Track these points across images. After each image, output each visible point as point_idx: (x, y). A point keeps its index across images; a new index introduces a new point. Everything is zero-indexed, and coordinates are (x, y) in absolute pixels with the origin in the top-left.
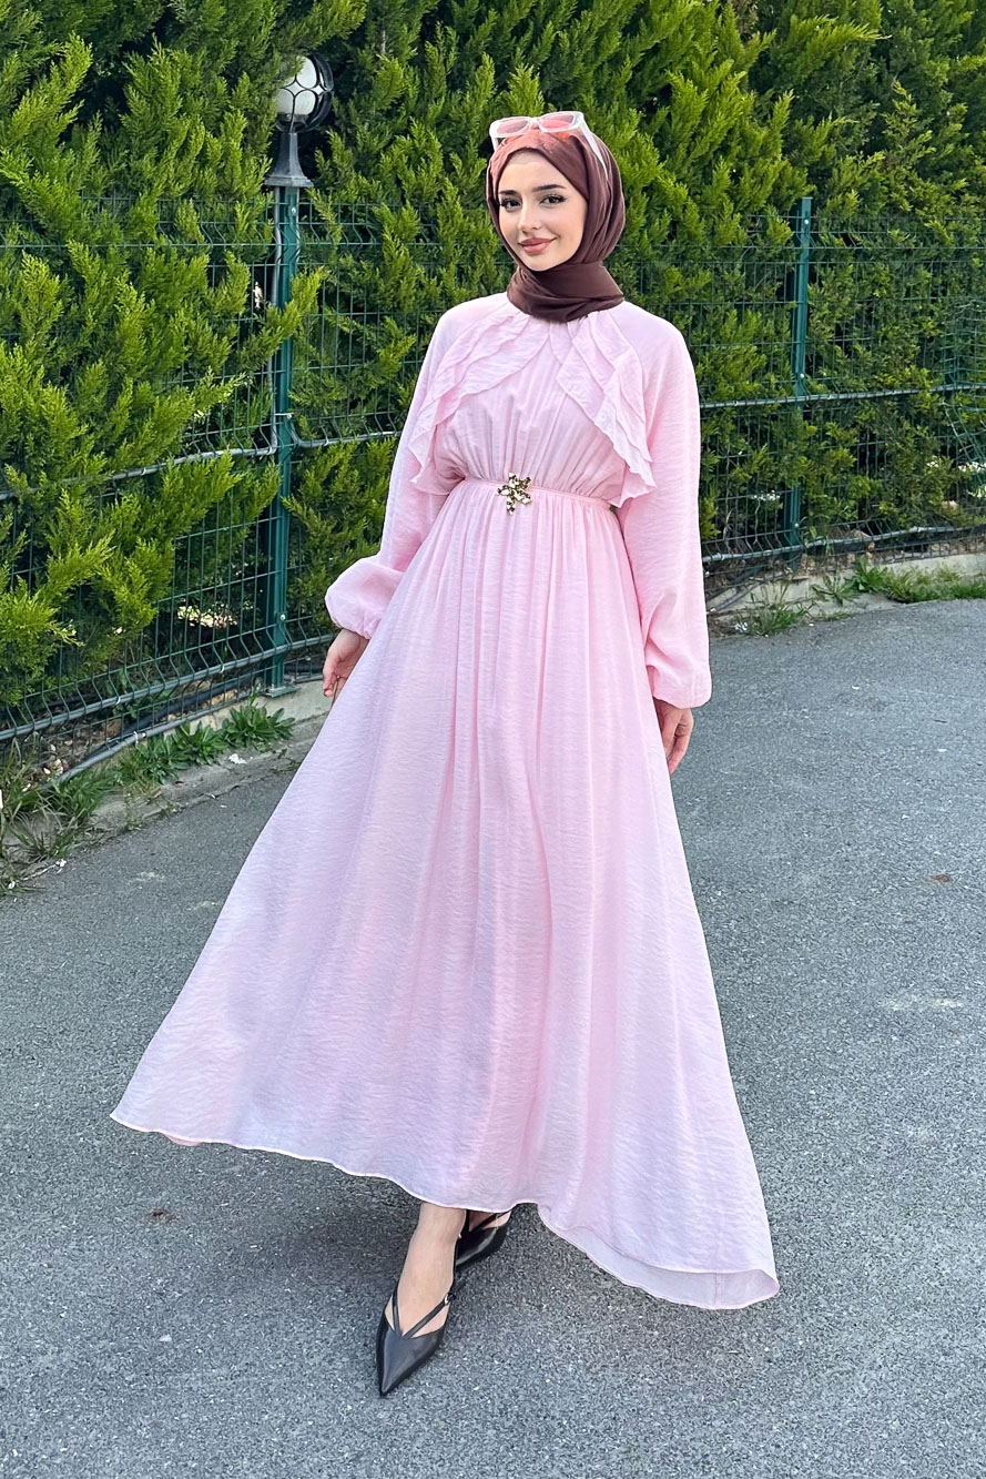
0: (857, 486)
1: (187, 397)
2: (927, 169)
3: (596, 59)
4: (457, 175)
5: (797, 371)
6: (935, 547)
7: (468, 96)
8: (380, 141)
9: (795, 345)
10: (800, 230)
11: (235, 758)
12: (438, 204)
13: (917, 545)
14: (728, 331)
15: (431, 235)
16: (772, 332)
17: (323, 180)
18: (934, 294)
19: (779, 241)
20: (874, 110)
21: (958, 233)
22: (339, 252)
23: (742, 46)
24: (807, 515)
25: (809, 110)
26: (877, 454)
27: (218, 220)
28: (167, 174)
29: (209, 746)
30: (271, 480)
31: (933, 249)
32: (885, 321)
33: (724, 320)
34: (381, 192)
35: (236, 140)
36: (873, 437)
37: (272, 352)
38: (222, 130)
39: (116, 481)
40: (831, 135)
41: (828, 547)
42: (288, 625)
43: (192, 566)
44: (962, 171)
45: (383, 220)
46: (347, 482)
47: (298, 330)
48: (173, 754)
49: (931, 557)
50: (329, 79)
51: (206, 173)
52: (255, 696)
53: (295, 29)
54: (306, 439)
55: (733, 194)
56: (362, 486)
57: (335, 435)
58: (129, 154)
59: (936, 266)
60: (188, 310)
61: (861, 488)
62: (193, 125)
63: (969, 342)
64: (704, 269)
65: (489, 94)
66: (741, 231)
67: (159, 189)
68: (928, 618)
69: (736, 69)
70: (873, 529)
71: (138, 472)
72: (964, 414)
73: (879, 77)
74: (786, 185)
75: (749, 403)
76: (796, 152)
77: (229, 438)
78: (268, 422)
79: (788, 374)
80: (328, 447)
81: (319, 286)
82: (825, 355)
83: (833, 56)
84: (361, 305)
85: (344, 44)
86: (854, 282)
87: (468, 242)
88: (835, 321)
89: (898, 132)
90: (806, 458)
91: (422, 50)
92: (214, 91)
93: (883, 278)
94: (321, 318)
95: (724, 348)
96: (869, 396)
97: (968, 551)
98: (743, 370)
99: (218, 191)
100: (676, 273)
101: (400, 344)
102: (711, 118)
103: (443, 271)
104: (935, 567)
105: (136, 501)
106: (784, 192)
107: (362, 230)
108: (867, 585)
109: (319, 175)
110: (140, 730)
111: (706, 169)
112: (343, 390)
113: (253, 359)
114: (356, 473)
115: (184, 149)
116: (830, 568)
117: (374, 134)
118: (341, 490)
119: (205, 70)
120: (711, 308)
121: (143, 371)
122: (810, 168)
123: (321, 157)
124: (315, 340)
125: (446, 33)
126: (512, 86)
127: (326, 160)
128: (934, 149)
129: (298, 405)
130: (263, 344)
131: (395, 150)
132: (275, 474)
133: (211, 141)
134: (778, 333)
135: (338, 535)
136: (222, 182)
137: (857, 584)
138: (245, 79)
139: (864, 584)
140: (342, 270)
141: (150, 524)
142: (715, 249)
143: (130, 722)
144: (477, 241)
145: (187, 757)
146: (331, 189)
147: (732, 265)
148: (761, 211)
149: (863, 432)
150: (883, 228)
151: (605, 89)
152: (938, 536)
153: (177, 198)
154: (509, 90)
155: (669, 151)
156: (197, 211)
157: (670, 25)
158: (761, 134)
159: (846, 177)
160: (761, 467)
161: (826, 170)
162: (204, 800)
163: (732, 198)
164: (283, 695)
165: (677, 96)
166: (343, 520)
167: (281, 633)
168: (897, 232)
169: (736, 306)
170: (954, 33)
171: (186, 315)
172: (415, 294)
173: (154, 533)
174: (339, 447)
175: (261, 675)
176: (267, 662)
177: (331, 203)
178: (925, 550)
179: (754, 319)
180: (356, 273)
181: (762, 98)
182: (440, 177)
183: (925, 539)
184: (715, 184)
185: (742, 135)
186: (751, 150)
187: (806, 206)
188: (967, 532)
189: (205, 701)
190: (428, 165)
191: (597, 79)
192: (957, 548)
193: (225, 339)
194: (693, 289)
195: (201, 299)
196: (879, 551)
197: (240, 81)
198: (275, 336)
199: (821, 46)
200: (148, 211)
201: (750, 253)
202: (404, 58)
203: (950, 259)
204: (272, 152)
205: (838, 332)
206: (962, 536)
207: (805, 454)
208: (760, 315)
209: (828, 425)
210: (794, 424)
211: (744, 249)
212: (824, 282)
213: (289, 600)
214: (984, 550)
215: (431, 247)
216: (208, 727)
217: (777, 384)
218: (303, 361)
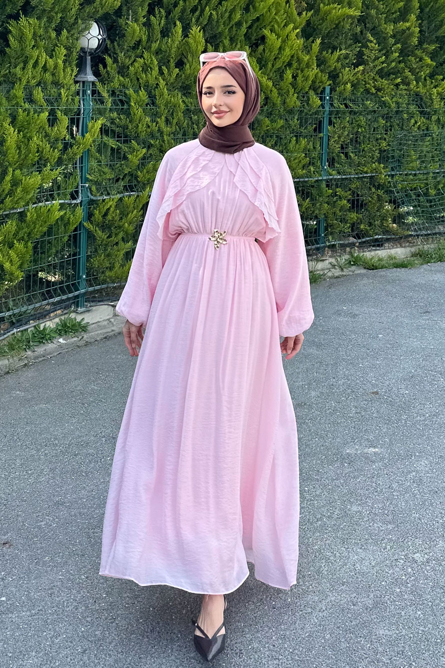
0: (350, 217)
1: (38, 177)
2: (383, 74)
3: (229, 23)
4: (165, 76)
5: (323, 165)
6: (386, 245)
7: (170, 40)
8: (129, 60)
9: (322, 153)
10: (324, 101)
11: (61, 340)
12: (156, 89)
13: (378, 244)
14: (291, 147)
16: (312, 147)
17: (103, 78)
18: (386, 131)
19: (315, 107)
20: (359, 47)
21: (397, 103)
22: (110, 111)
23: (298, 18)
24: (328, 230)
25: (329, 47)
26: (360, 202)
27: (53, 96)
28: (29, 75)
29: (49, 335)
30: (78, 214)
31: (385, 110)
33: (290, 142)
34: (130, 84)
35: (61, 59)
36: (358, 195)
37: (78, 157)
38: (54, 55)
39: (5, 215)
40: (339, 59)
41: (337, 245)
42: (87, 280)
43: (41, 253)
44: (399, 75)
45: (131, 96)
46: (113, 215)
47: (91, 146)
48: (32, 339)
49: (384, 249)
50: (105, 32)
51: (47, 75)
52: (71, 312)
53: (88, 9)
54: (95, 196)
55: (294, 85)
56: (121, 217)
57: (108, 194)
58: (10, 66)
59: (387, 117)
60: (39, 137)
61: (353, 218)
62: (40, 53)
63: (402, 152)
64: (280, 119)
65: (180, 39)
66: (297, 102)
67: (24, 82)
68: (381, 276)
69: (295, 28)
70: (358, 237)
71: (15, 211)
72: (400, 185)
73: (361, 32)
74: (318, 81)
75: (301, 180)
76: (323, 66)
77: (59, 195)
78: (77, 188)
79: (319, 167)
80: (105, 199)
81: (100, 126)
82: (336, 158)
83: (340, 22)
84: (121, 135)
85: (112, 16)
86: (349, 125)
87: (170, 107)
88: (341, 143)
89: (370, 57)
90: (327, 205)
91: (149, 19)
92: (50, 37)
93: (362, 123)
94: (102, 141)
95: (289, 155)
96: (356, 176)
97: (401, 246)
98: (298, 165)
99: (52, 83)
100: (267, 121)
101: (138, 153)
102: (283, 50)
103: (159, 120)
104: (386, 254)
105: (14, 224)
106: (317, 84)
107: (121, 101)
108: (355, 262)
109: (101, 76)
110: (17, 327)
111: (281, 73)
112: (112, 174)
113: (69, 159)
114: (118, 211)
115: (36, 64)
116: (338, 254)
117: (126, 57)
118: (111, 219)
119: (46, 27)
120: (284, 137)
121: (17, 165)
122: (329, 73)
123: (102, 67)
124: (99, 151)
125: (160, 12)
126: (190, 36)
127: (104, 69)
128: (386, 65)
129: (91, 181)
130: (74, 152)
131: (136, 64)
132: (80, 212)
133: (49, 60)
134: (314, 148)
135: (110, 240)
136: (54, 79)
137: (350, 262)
138: (65, 32)
140: (111, 119)
141: (21, 234)
142: (285, 110)
143: (12, 324)
144: (174, 106)
145: (38, 340)
146: (106, 82)
147: (293, 117)
148: (307, 93)
149: (354, 193)
150: (363, 100)
151: (234, 37)
152: (388, 240)
153: (33, 86)
154: (189, 38)
155: (264, 66)
156: (43, 92)
157: (264, 8)
158: (306, 58)
159: (345, 78)
160: (307, 209)
161: (336, 74)
162: (45, 359)
163: (293, 87)
164: (84, 312)
165: (267, 41)
166: (112, 232)
167: (83, 284)
168: (369, 102)
169: (296, 136)
170: (396, 12)
171: (37, 139)
172: (146, 130)
173: (23, 238)
174: (110, 200)
175: (74, 303)
176: (77, 297)
177: (106, 88)
178: (382, 246)
179: (303, 142)
180: (118, 120)
181: (308, 42)
182: (157, 77)
183: (382, 241)
184: (285, 81)
185: (297, 58)
186: (301, 65)
187: (328, 90)
188: (401, 238)
189: (47, 315)
190: (152, 71)
191: (230, 33)
192: (396, 245)
193: (56, 150)
194: (275, 128)
195: (45, 132)
196: (361, 247)
197: (62, 33)
198: (79, 149)
199: (334, 18)
200: (19, 92)
201: (301, 112)
202: (140, 23)
203: (393, 115)
204: (78, 65)
205: (342, 148)
206: (399, 240)
207: (327, 203)
208: (306, 140)
209: (337, 189)
210: (322, 189)
211: (299, 110)
212: (335, 125)
213: (87, 269)
214: (409, 246)
215: (153, 109)
216: (48, 327)
217: (314, 171)
218: (93, 160)
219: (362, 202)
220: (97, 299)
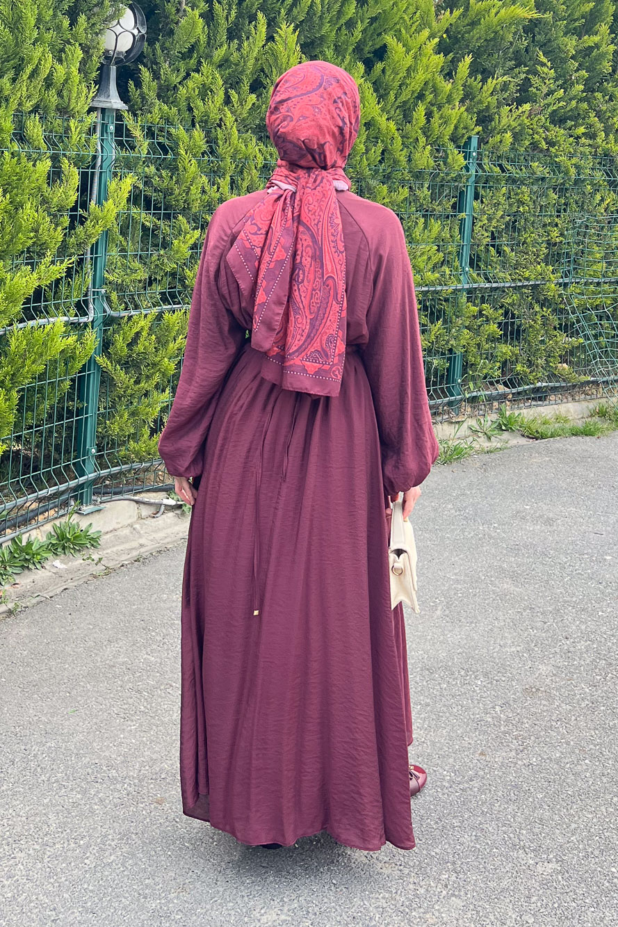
0: (501, 352)
1: (32, 274)
2: (557, 119)
3: (338, 22)
4: (233, 106)
5: (463, 265)
6: (552, 397)
7: (245, 44)
8: (177, 77)
9: (463, 246)
10: (469, 160)
11: (57, 563)
12: (218, 128)
13: (539, 395)
14: (418, 234)
15: (212, 152)
16: (448, 236)
17: (133, 105)
18: (559, 211)
19: (456, 168)
20: (524, 72)
21: (577, 167)
22: (144, 162)
24: (467, 373)
26: (516, 327)
27: (56, 132)
28: (22, 92)
29: (38, 554)
30: (88, 342)
31: (560, 178)
32: (525, 230)
34: (177, 117)
35: (75, 67)
36: (513, 316)
37: (94, 241)
38: (65, 59)
40: (494, 90)
41: (481, 398)
42: (97, 457)
44: (581, 121)
45: (178, 138)
46: (146, 344)
47: (113, 223)
49: (549, 405)
50: (142, 25)
51: (50, 93)
52: (71, 513)
54: (115, 310)
55: (426, 131)
57: (136, 307)
59: (561, 190)
60: (32, 203)
61: (505, 354)
62: (43, 53)
63: (581, 246)
64: (403, 187)
65: (261, 43)
66: (430, 159)
67: (14, 104)
69: (432, 36)
70: (510, 384)
72: (576, 300)
73: (528, 48)
74: (462, 126)
75: (430, 289)
76: (468, 101)
77: (57, 309)
78: (86, 295)
79: (457, 268)
80: (132, 316)
81: (130, 188)
82: (483, 255)
84: (159, 205)
86: (505, 200)
87: (240, 159)
88: (491, 229)
89: (540, 89)
90: (468, 331)
91: (211, 7)
92: (58, 28)
93: (526, 198)
94: (129, 215)
95: (414, 246)
96: (513, 285)
97: (574, 400)
98: (427, 264)
99: (57, 108)
100: (385, 189)
101: (188, 236)
102: (414, 71)
103: (221, 181)
104: (553, 412)
106: (460, 131)
107: (162, 146)
109: (130, 101)
111: (407, 111)
112: (145, 272)
113: (79, 245)
114: (153, 337)
115: (35, 72)
116: (481, 412)
117: (173, 71)
118: (142, 350)
119: (53, 8)
120: (406, 217)
122: (479, 113)
123: (133, 87)
124: (124, 232)
126: (277, 38)
127: (137, 90)
128: (564, 104)
129: (110, 283)
130: (88, 233)
131: (190, 84)
132: (92, 339)
133: (56, 66)
134: (451, 236)
135: (138, 386)
136: (61, 101)
137: (500, 425)
138: (82, 19)
139: (505, 425)
140: (146, 177)
142: (411, 172)
144: (246, 159)
145: (21, 563)
146: (140, 112)
147: (422, 184)
148: (444, 145)
149: (506, 314)
150: (526, 160)
151: (342, 45)
152: (554, 389)
153: (27, 113)
154: (275, 42)
155: (383, 96)
156: (41, 124)
158: (448, 86)
159: (503, 122)
160: (437, 337)
161: (490, 116)
163: (425, 133)
164: (92, 512)
165: (391, 54)
166: (141, 374)
167: (90, 464)
168: (536, 164)
169: (424, 216)
170: (579, 18)
171: (31, 208)
172: (200, 198)
173: (2, 384)
174: (140, 317)
175: (76, 496)
176: (81, 486)
177: (140, 123)
178: (546, 400)
179: (436, 226)
180: (158, 179)
181: (445, 60)
182: (222, 107)
183: (546, 391)
184: (414, 122)
185: (434, 86)
186: (440, 98)
187: (475, 142)
188: (574, 386)
190: (213, 98)
192: (567, 398)
193: (59, 228)
194: (396, 202)
195: (42, 195)
196: (514, 400)
197: (79, 20)
198: (96, 227)
199: (493, 22)
200: (5, 121)
201: (435, 176)
203: (571, 185)
204: (98, 80)
205: (493, 238)
206: (570, 390)
207: (466, 327)
208: (440, 223)
209: (484, 306)
210: (460, 305)
211: (432, 173)
212: (484, 200)
213: (98, 437)
214: (585, 400)
215: (212, 162)
216: (35, 539)
217: (450, 275)
218: (114, 248)
219: (519, 326)
220: (113, 490)
